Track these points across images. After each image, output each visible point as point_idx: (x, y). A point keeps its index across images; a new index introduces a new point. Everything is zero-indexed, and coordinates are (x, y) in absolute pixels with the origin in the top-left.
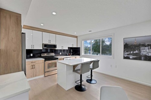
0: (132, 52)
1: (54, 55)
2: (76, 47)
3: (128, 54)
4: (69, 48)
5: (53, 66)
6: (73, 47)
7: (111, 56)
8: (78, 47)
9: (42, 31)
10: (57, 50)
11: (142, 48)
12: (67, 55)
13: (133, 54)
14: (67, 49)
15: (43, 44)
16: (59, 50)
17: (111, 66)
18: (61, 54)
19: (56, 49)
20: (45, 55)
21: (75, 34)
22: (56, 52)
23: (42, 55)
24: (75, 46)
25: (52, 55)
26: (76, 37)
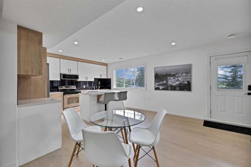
0: (161, 83)
1: (75, 88)
2: (106, 78)
3: (158, 85)
4: (95, 79)
5: (75, 101)
6: (102, 78)
7: (144, 88)
8: (109, 78)
9: (60, 58)
10: (80, 82)
11: (169, 78)
12: (93, 89)
13: (162, 85)
14: (93, 80)
15: (61, 74)
16: (82, 82)
17: (144, 99)
18: (84, 87)
19: (78, 80)
20: (64, 88)
21: (103, 61)
22: (78, 84)
23: (59, 89)
24: (104, 77)
25: (72, 88)
26: (106, 65)
